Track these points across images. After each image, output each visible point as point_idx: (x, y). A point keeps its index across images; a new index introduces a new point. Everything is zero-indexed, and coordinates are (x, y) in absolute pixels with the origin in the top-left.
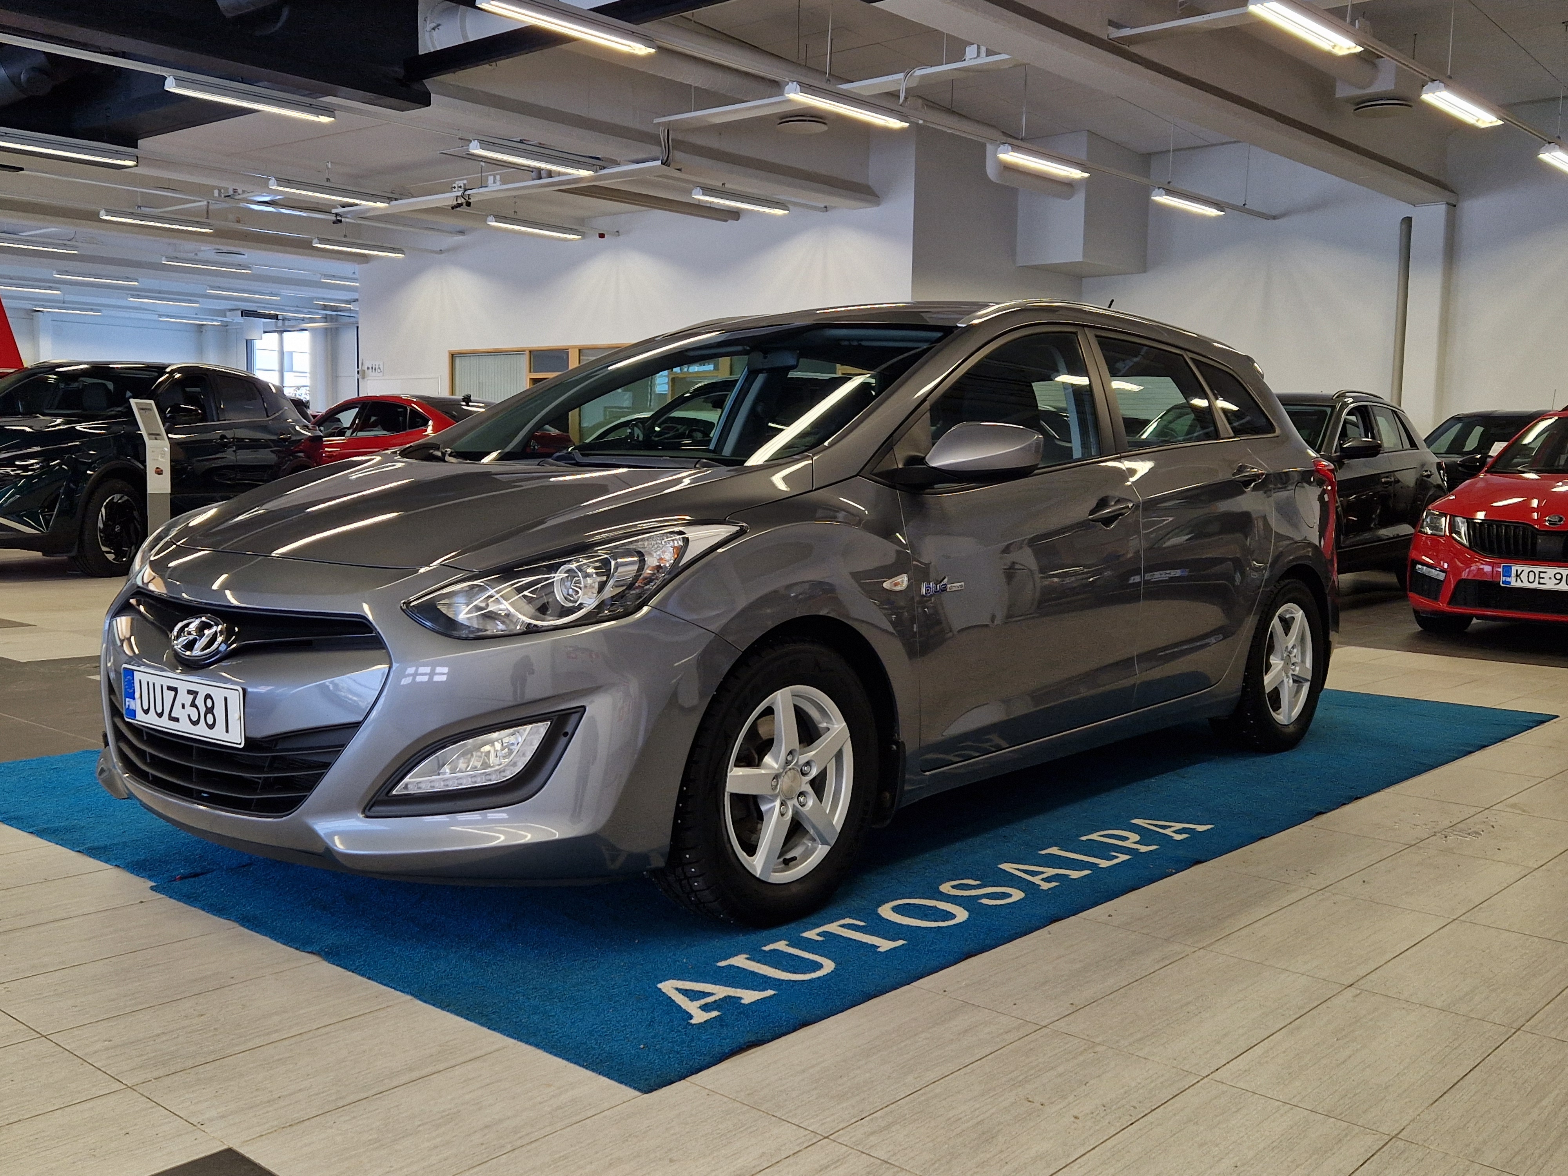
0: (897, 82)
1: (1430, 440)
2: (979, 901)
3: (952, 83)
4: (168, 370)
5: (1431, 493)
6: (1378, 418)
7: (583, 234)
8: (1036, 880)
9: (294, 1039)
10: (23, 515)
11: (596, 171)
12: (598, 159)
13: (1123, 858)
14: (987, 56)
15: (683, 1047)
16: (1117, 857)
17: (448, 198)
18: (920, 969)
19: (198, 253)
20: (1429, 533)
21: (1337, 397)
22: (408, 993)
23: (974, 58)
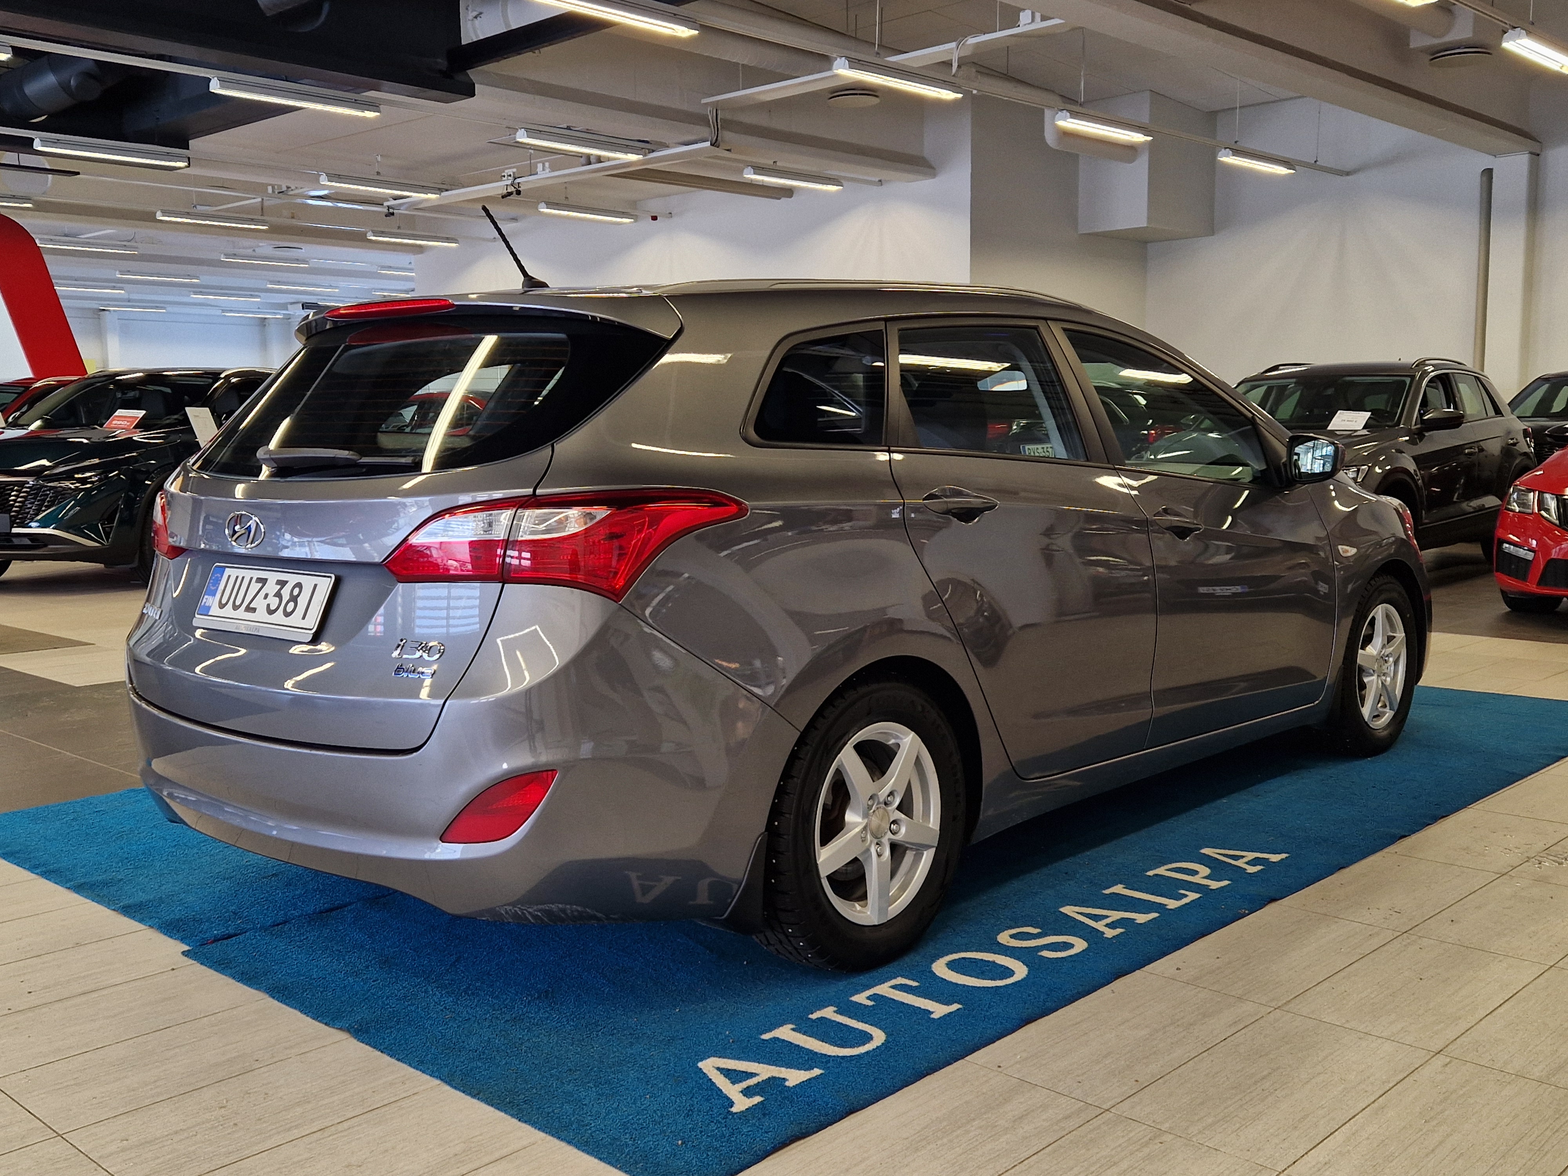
0: (950, 51)
1: (1514, 404)
2: (1040, 954)
3: (1007, 49)
4: (222, 376)
5: (1517, 461)
6: (1460, 385)
7: (635, 217)
8: (1099, 926)
9: (315, 1135)
10: (85, 528)
11: (645, 155)
12: (647, 142)
13: (1193, 896)
14: (1042, 21)
15: (722, 1142)
16: (1186, 896)
17: (498, 188)
18: (976, 1041)
19: (257, 250)
20: (1517, 511)
21: (1416, 366)
22: (437, 1077)
23: (1029, 24)
